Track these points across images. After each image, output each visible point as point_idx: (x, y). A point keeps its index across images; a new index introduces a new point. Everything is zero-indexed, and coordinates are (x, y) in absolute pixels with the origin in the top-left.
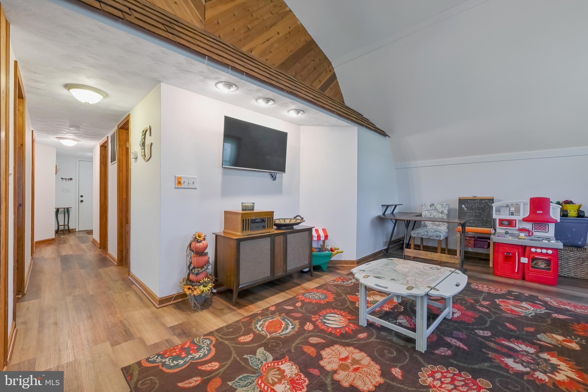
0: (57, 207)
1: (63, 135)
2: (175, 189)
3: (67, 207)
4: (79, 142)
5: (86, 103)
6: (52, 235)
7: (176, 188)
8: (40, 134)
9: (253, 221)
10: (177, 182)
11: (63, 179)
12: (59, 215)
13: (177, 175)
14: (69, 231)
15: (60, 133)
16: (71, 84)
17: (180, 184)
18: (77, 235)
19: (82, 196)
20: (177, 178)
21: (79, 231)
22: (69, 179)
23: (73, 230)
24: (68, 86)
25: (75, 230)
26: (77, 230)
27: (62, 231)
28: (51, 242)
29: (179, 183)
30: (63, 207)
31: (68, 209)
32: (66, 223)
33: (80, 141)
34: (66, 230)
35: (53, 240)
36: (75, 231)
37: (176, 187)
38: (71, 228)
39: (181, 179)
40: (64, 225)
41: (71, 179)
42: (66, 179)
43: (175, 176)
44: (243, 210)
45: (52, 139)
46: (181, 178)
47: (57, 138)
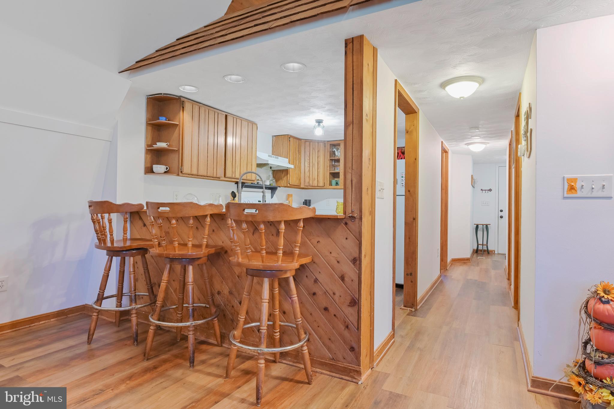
0: (477, 224)
1: (469, 140)
2: (563, 199)
3: (486, 224)
4: (488, 145)
5: (461, 98)
6: (467, 254)
7: (565, 198)
8: (451, 143)
10: (566, 186)
11: (483, 190)
12: (478, 232)
13: (567, 176)
14: (488, 252)
15: (466, 138)
16: (445, 82)
17: (573, 191)
18: (495, 258)
19: (501, 211)
20: (568, 180)
21: (498, 254)
22: (488, 190)
23: (492, 251)
24: (443, 85)
25: (494, 251)
26: (496, 252)
27: (481, 251)
28: (466, 262)
29: (572, 188)
30: (482, 224)
31: (487, 226)
32: (485, 243)
33: (488, 143)
34: (484, 251)
35: (468, 259)
36: (494, 254)
37: (566, 195)
38: (490, 249)
39: (576, 182)
40: (483, 245)
41: (490, 190)
42: (485, 190)
43: (564, 178)
45: (462, 146)
46: (575, 180)
47: (466, 144)
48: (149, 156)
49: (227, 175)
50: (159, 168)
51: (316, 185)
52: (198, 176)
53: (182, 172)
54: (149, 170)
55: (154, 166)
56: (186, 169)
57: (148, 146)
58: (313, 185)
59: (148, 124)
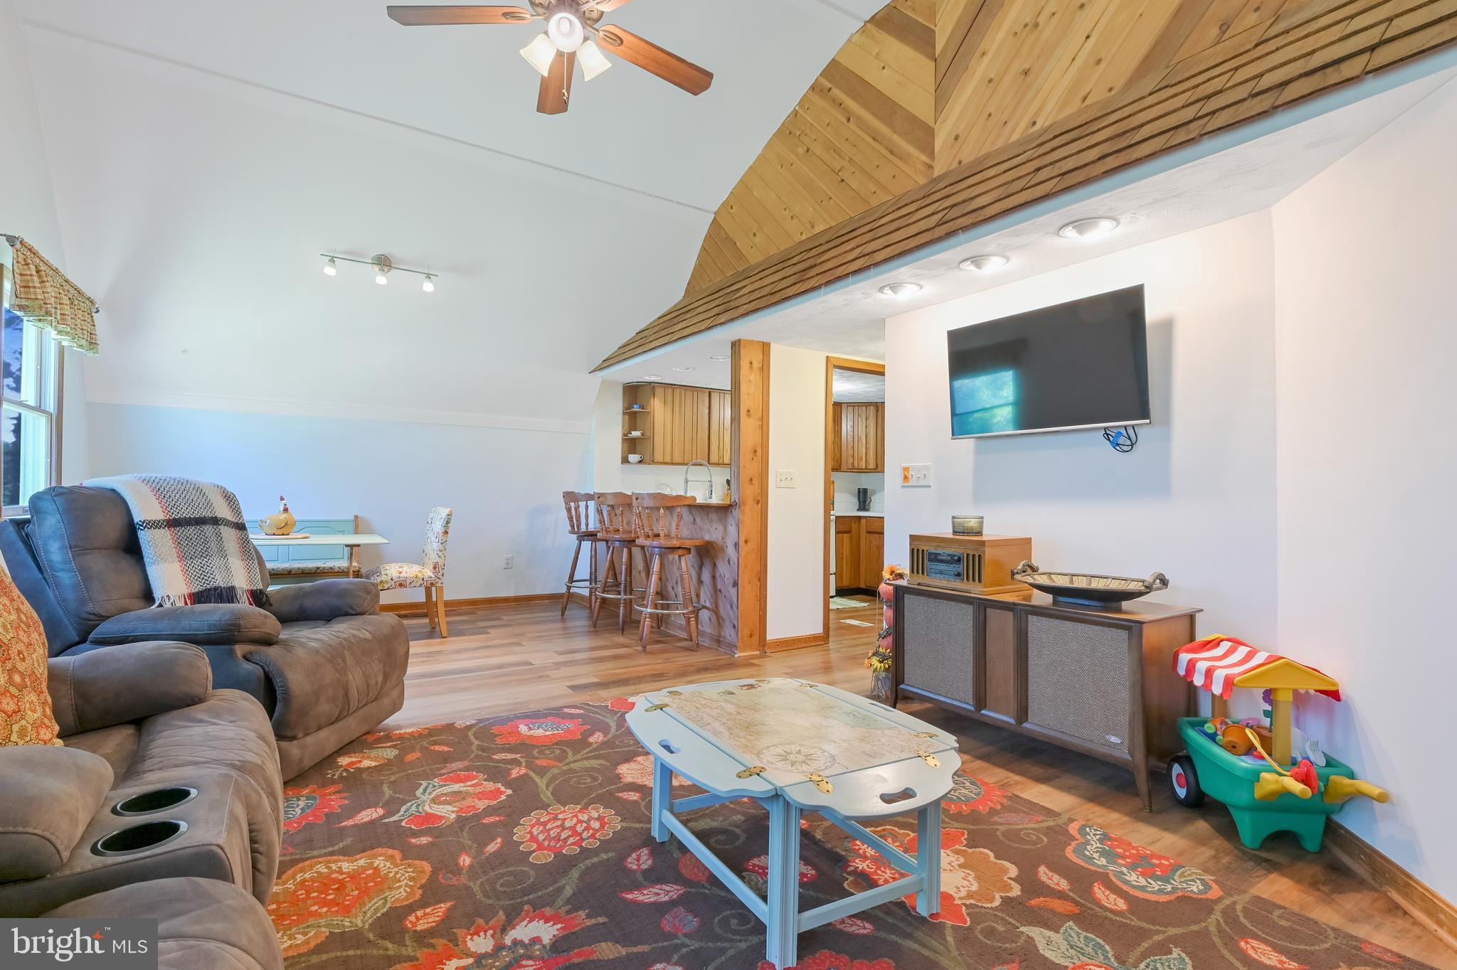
9: (933, 557)
17: (907, 480)
39: (908, 471)
44: (955, 532)
48: (626, 445)
49: (712, 461)
50: (633, 458)
51: (864, 467)
52: (672, 464)
53: (653, 461)
54: (625, 460)
55: (629, 455)
56: (658, 457)
57: (625, 435)
58: (859, 467)
59: (624, 414)
